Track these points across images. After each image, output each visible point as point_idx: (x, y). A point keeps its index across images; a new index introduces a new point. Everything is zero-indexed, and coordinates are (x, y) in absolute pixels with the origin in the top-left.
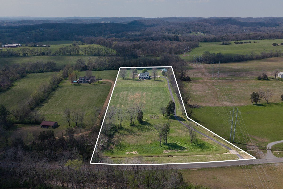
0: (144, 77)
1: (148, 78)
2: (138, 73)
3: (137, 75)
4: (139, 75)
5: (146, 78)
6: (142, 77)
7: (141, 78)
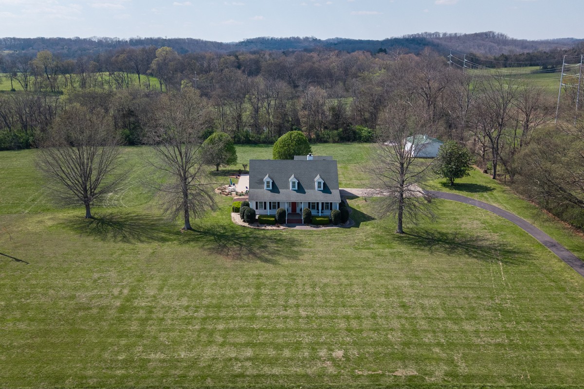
0: (294, 205)
1: (328, 206)
2: (238, 167)
3: (232, 183)
4: (243, 184)
5: (313, 206)
6: (275, 205)
7: (258, 213)
